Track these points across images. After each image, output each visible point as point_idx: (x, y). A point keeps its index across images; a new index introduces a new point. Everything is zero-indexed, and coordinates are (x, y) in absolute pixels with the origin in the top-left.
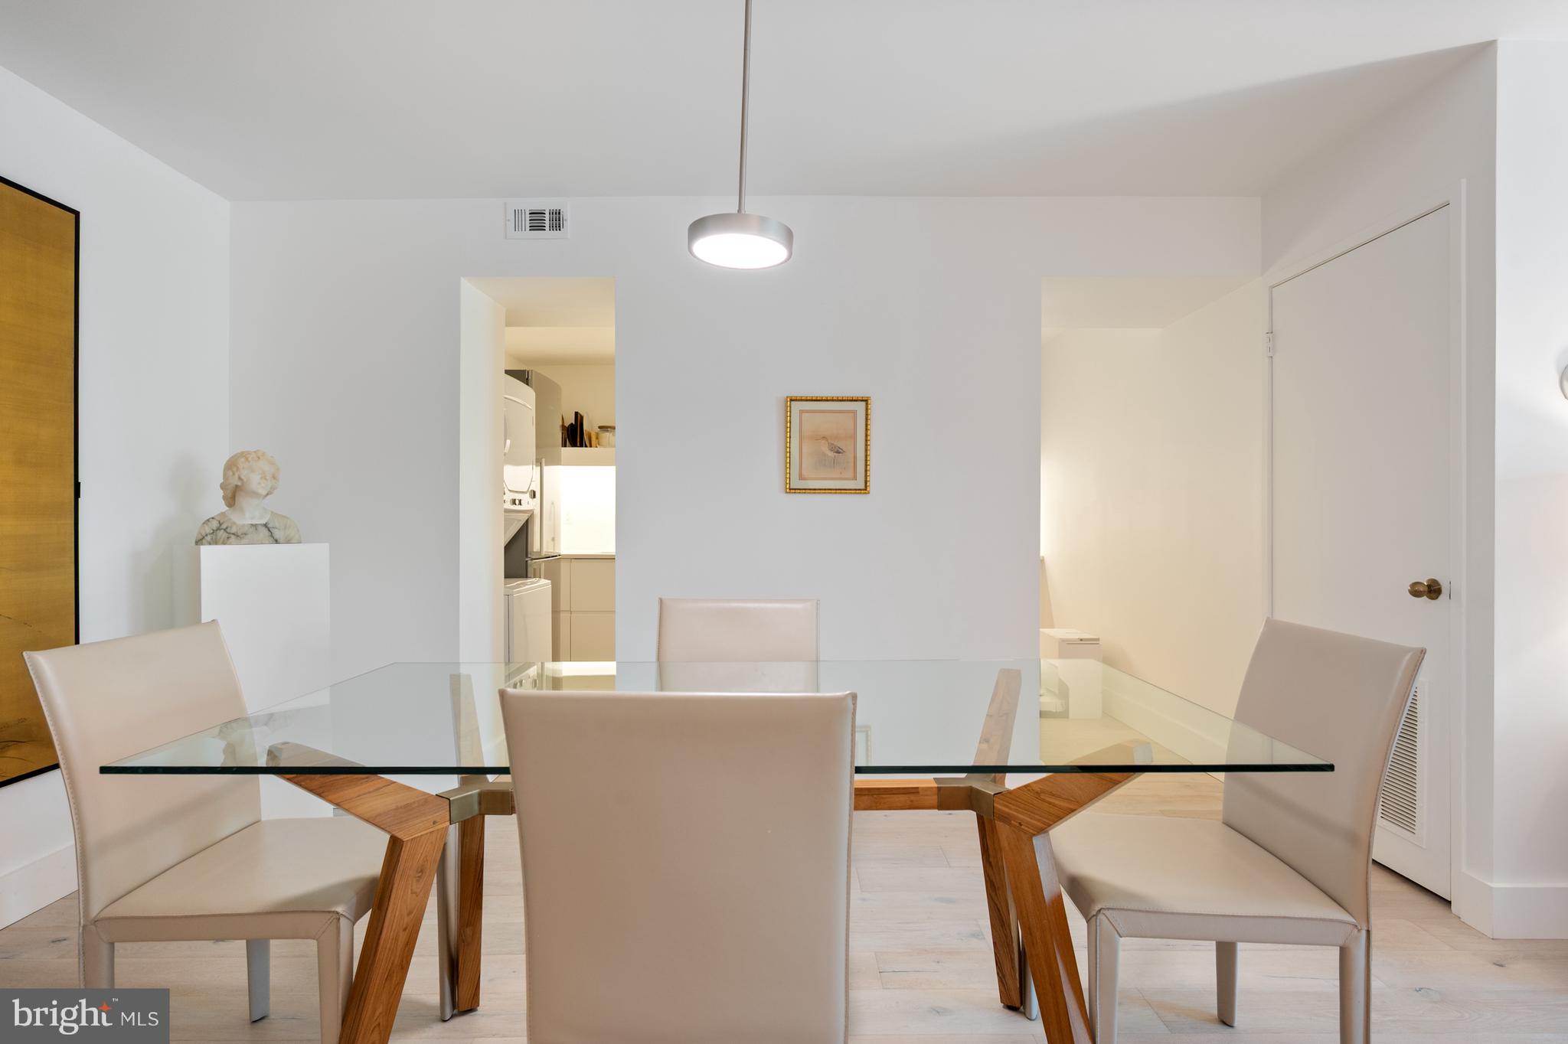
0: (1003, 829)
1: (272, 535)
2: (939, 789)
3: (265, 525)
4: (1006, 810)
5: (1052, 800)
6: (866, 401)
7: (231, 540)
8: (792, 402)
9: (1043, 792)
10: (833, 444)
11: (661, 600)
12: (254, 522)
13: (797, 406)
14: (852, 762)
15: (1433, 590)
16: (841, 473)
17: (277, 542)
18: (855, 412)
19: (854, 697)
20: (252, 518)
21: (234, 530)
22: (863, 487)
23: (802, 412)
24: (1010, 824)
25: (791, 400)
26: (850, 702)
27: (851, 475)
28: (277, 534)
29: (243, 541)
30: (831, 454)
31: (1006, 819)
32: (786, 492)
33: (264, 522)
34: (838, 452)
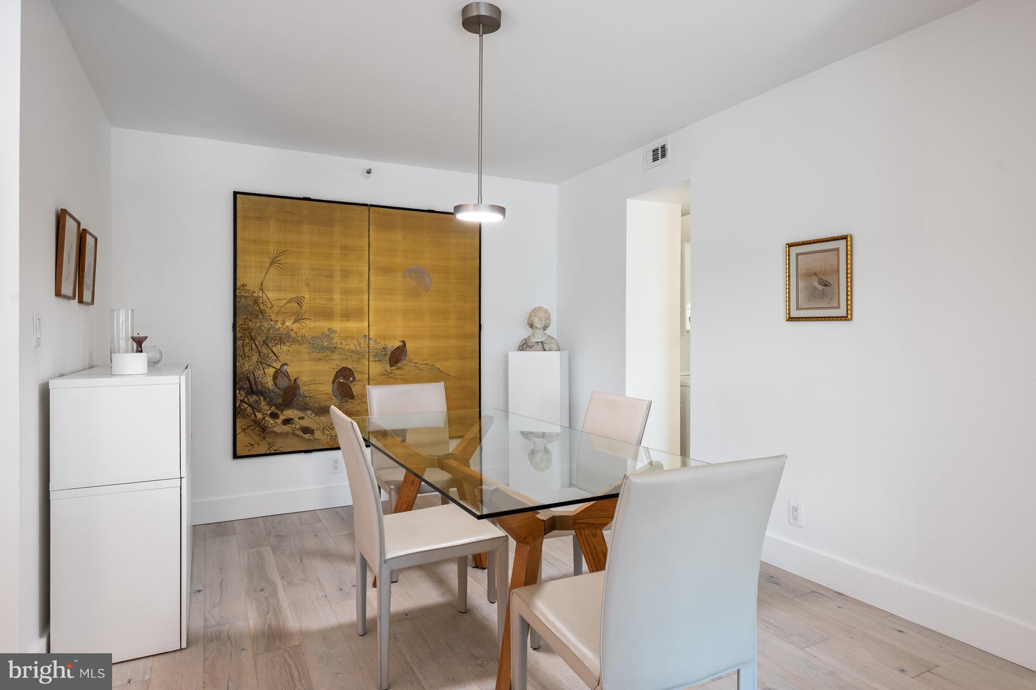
1: (543, 347)
3: (542, 342)
7: (527, 349)
10: (822, 279)
12: (537, 341)
13: (794, 250)
16: (828, 303)
17: (545, 350)
18: (836, 249)
20: (538, 339)
21: (529, 344)
22: (846, 314)
23: (798, 254)
25: (790, 246)
27: (836, 305)
28: (546, 346)
29: (532, 349)
30: (820, 287)
32: (788, 321)
33: (541, 341)
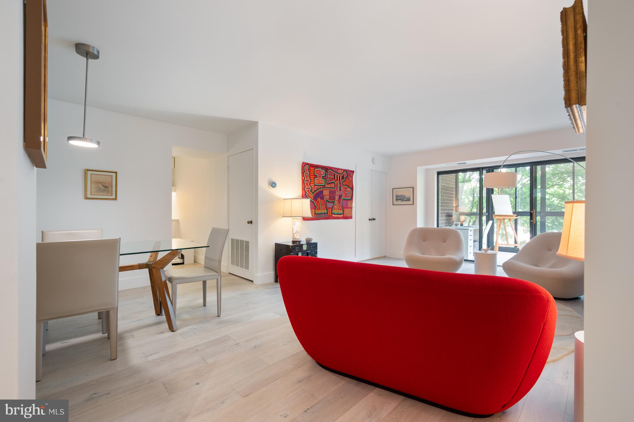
0: (154, 270)
2: (139, 265)
4: (154, 266)
5: (163, 261)
6: (116, 173)
8: (88, 171)
9: (162, 260)
10: (103, 185)
11: (42, 232)
13: (89, 173)
14: (119, 253)
15: (251, 222)
16: (106, 194)
18: (112, 176)
19: (120, 238)
22: (115, 198)
23: (91, 174)
24: (155, 269)
25: (87, 170)
26: (119, 239)
27: (111, 194)
30: (103, 188)
31: (154, 268)
32: (85, 199)
34: (106, 187)
